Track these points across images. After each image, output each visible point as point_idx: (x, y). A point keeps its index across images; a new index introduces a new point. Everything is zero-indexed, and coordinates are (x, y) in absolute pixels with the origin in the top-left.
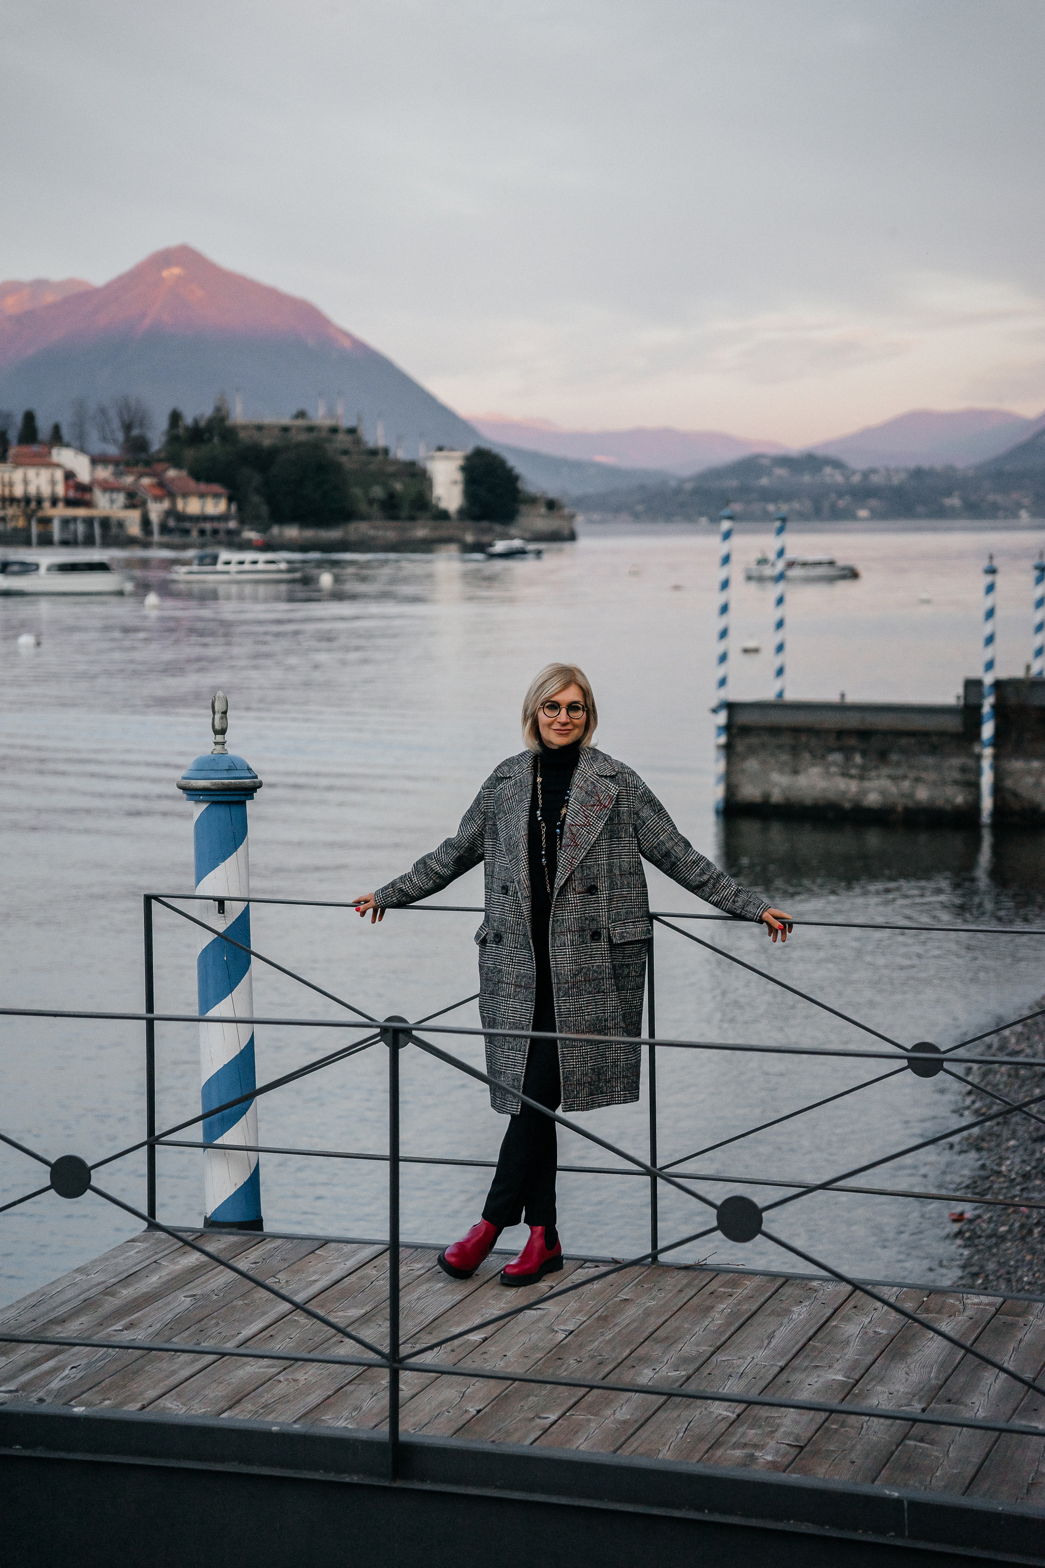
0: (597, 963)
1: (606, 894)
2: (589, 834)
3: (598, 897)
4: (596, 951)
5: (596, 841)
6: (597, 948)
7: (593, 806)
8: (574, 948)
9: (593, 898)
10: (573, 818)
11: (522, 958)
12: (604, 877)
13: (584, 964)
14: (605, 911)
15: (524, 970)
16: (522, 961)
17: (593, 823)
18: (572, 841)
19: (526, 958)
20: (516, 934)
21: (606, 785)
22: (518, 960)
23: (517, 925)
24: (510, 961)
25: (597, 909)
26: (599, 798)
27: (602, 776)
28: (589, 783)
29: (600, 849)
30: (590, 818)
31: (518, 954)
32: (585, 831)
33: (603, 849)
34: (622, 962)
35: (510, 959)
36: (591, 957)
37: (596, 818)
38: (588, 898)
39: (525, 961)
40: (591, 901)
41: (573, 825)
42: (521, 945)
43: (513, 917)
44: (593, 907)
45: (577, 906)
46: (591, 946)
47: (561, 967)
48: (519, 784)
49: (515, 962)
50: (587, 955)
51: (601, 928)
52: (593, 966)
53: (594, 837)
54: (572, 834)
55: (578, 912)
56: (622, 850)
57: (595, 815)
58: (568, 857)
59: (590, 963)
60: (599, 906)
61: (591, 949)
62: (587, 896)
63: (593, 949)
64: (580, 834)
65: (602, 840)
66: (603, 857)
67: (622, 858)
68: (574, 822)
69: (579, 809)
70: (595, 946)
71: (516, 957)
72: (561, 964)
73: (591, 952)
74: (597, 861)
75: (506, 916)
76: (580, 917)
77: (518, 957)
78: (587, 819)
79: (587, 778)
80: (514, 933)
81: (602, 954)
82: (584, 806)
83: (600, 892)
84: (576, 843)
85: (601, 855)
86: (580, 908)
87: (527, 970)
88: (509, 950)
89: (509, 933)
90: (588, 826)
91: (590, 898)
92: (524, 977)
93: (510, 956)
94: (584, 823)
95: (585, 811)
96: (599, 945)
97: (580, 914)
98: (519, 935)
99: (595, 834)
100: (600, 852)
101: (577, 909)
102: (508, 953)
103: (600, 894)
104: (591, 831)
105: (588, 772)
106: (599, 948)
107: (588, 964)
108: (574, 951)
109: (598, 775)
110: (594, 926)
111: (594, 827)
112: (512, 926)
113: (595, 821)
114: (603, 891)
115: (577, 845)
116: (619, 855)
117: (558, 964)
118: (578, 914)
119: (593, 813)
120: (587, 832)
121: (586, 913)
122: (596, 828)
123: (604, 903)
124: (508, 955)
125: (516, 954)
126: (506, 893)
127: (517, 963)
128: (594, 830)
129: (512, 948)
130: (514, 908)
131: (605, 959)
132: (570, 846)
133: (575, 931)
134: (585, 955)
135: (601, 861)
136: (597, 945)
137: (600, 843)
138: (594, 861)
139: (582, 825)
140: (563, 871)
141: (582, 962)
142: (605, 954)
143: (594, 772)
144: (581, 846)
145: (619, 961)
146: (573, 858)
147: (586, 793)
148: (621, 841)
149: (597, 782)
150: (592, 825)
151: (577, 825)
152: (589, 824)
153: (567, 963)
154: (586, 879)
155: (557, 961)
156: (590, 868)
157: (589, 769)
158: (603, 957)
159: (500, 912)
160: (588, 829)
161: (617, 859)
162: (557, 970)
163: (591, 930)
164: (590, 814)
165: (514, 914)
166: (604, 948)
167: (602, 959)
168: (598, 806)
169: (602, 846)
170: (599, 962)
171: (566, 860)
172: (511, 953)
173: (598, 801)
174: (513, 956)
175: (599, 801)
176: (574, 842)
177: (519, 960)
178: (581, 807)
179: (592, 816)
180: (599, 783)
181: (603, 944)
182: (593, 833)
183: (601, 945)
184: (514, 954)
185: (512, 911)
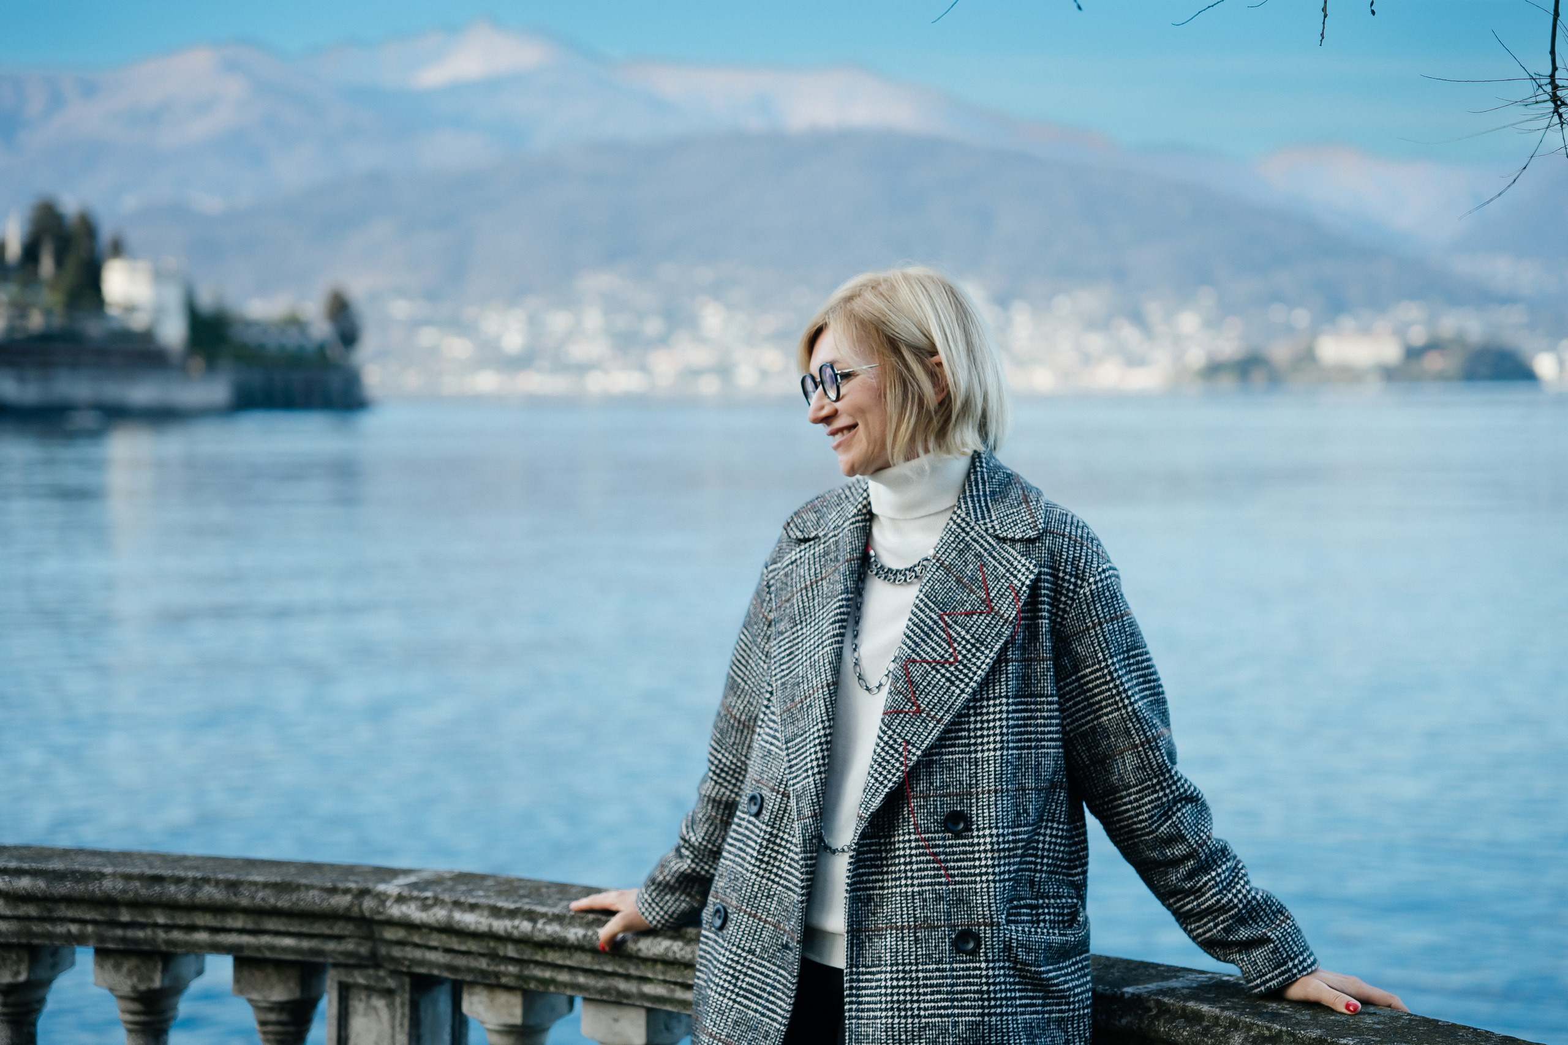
0: (966, 1015)
1: (991, 836)
2: (953, 683)
3: (972, 845)
4: (964, 985)
5: (969, 701)
6: (969, 976)
7: (969, 614)
8: (898, 971)
9: (959, 845)
10: (917, 645)
11: (759, 980)
12: (989, 792)
13: (931, 1016)
14: (988, 881)
15: (756, 1011)
16: (756, 987)
17: (964, 656)
18: (909, 700)
19: (768, 984)
20: (760, 919)
21: (1008, 561)
22: (748, 983)
23: (768, 897)
24: (730, 982)
25: (971, 875)
26: (988, 594)
27: (1004, 540)
28: (969, 556)
29: (982, 722)
30: (959, 644)
31: (753, 969)
32: (943, 676)
33: (988, 721)
34: (1043, 1013)
35: (732, 976)
36: (952, 1000)
37: (973, 645)
38: (945, 846)
39: (764, 990)
40: (954, 853)
41: (914, 661)
42: (763, 949)
43: (763, 877)
44: (959, 868)
45: (911, 863)
46: (952, 970)
47: (868, 1018)
48: (832, 556)
49: (741, 988)
50: (939, 992)
51: (979, 925)
52: (955, 1024)
53: (963, 691)
54: (912, 682)
55: (912, 878)
56: (1045, 726)
57: (973, 636)
58: (895, 741)
59: (948, 1016)
60: (975, 867)
61: (953, 977)
62: (944, 839)
63: (958, 977)
64: (929, 683)
65: (988, 699)
66: (988, 743)
67: (1043, 747)
68: (918, 655)
69: (935, 623)
70: (963, 969)
71: (746, 974)
72: (869, 1010)
73: (952, 985)
74: (970, 752)
75: (747, 870)
76: (920, 893)
77: (750, 976)
78: (950, 646)
79: (967, 545)
80: (755, 916)
81: (981, 992)
82: (949, 615)
83: (978, 830)
84: (919, 707)
85: (982, 736)
86: (919, 870)
87: (763, 1015)
88: (735, 954)
89: (745, 912)
90: (951, 664)
91: (951, 846)
92: (750, 1029)
93: (735, 969)
94: (942, 657)
95: (950, 626)
96: (975, 969)
97: (920, 885)
98: (766, 922)
99: (967, 685)
100: (982, 729)
101: (912, 870)
102: (732, 960)
103: (978, 837)
104: (957, 677)
105: (972, 529)
106: (975, 977)
107: (941, 1016)
108: (898, 979)
109: (997, 537)
110: (961, 920)
111: (965, 666)
112: (756, 897)
113: (969, 651)
114: (984, 828)
115: (919, 711)
116: (1037, 740)
117: (863, 1011)
118: (912, 885)
119: (967, 632)
120: (948, 679)
121: (940, 884)
122: (970, 669)
123: (986, 859)
124: (730, 967)
125: (748, 967)
126: (757, 815)
127: (745, 990)
128: (966, 675)
129: (743, 950)
130: (770, 856)
131: (990, 1007)
132: (901, 712)
133: (903, 927)
134: (932, 993)
135: (983, 751)
136: (968, 969)
137: (982, 707)
138: (961, 753)
139: (938, 663)
140: (880, 774)
141: (925, 1009)
142: (988, 992)
143: (986, 530)
144: (928, 715)
145: (1037, 1012)
146: (908, 743)
147: (959, 581)
148: (1042, 703)
149: (990, 554)
150: (961, 662)
151: (924, 661)
152: (956, 659)
153: (881, 1010)
154: (941, 796)
155: (860, 1003)
156: (951, 769)
157: (977, 520)
158: (983, 1000)
159: (736, 856)
160: (952, 673)
161: (1030, 748)
162: (858, 1026)
163: (953, 927)
164: (959, 634)
165: (765, 870)
166: (987, 977)
167: (983, 1007)
168: (981, 614)
169: (988, 713)
170: (973, 1015)
171: (891, 747)
172: (738, 962)
173: (983, 601)
174: (740, 971)
175: (987, 602)
176: (913, 704)
177: (752, 985)
178: (941, 618)
179: (963, 638)
180: (994, 558)
181: (984, 965)
182: (962, 681)
183: (980, 969)
184: (743, 965)
185: (762, 861)
